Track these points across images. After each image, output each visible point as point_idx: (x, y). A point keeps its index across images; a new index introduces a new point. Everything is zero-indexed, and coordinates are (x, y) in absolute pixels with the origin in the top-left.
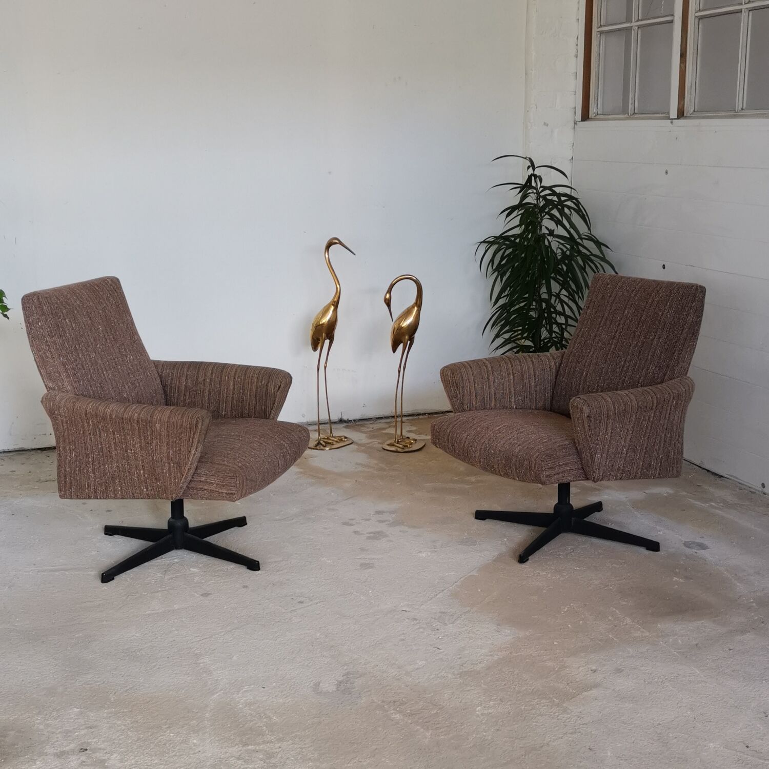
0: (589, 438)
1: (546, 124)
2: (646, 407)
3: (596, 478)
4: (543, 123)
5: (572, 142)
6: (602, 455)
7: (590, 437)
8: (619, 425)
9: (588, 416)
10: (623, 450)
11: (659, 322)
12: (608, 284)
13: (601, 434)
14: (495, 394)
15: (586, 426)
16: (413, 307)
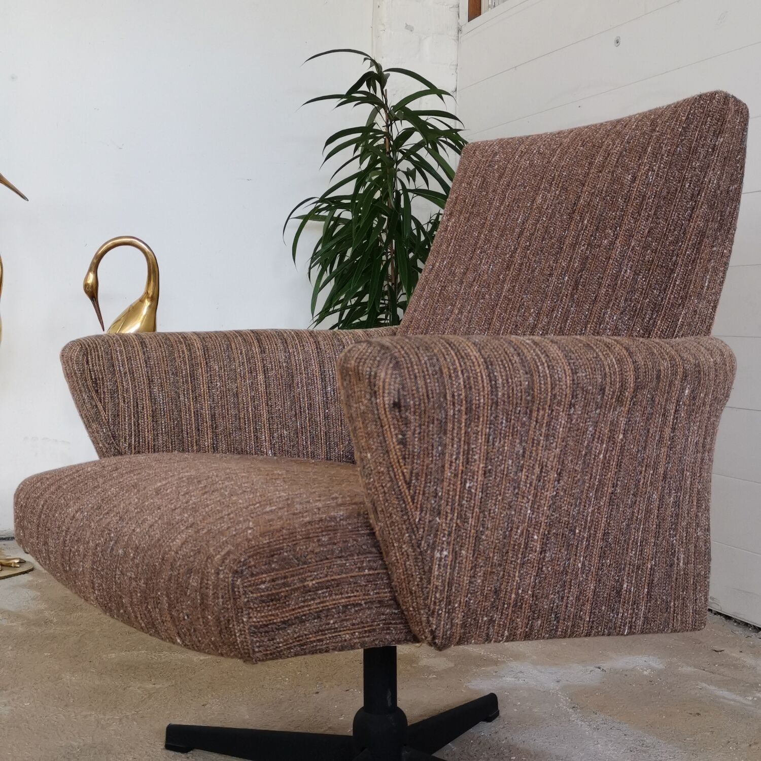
0: (404, 488)
1: (409, 28)
2: (603, 390)
3: (440, 633)
4: (405, 25)
5: (455, 63)
6: (456, 555)
7: (408, 484)
8: (512, 444)
9: (397, 405)
10: (529, 536)
11: (627, 199)
12: (496, 154)
13: (448, 474)
14: (213, 416)
15: (393, 442)
16: (142, 301)
